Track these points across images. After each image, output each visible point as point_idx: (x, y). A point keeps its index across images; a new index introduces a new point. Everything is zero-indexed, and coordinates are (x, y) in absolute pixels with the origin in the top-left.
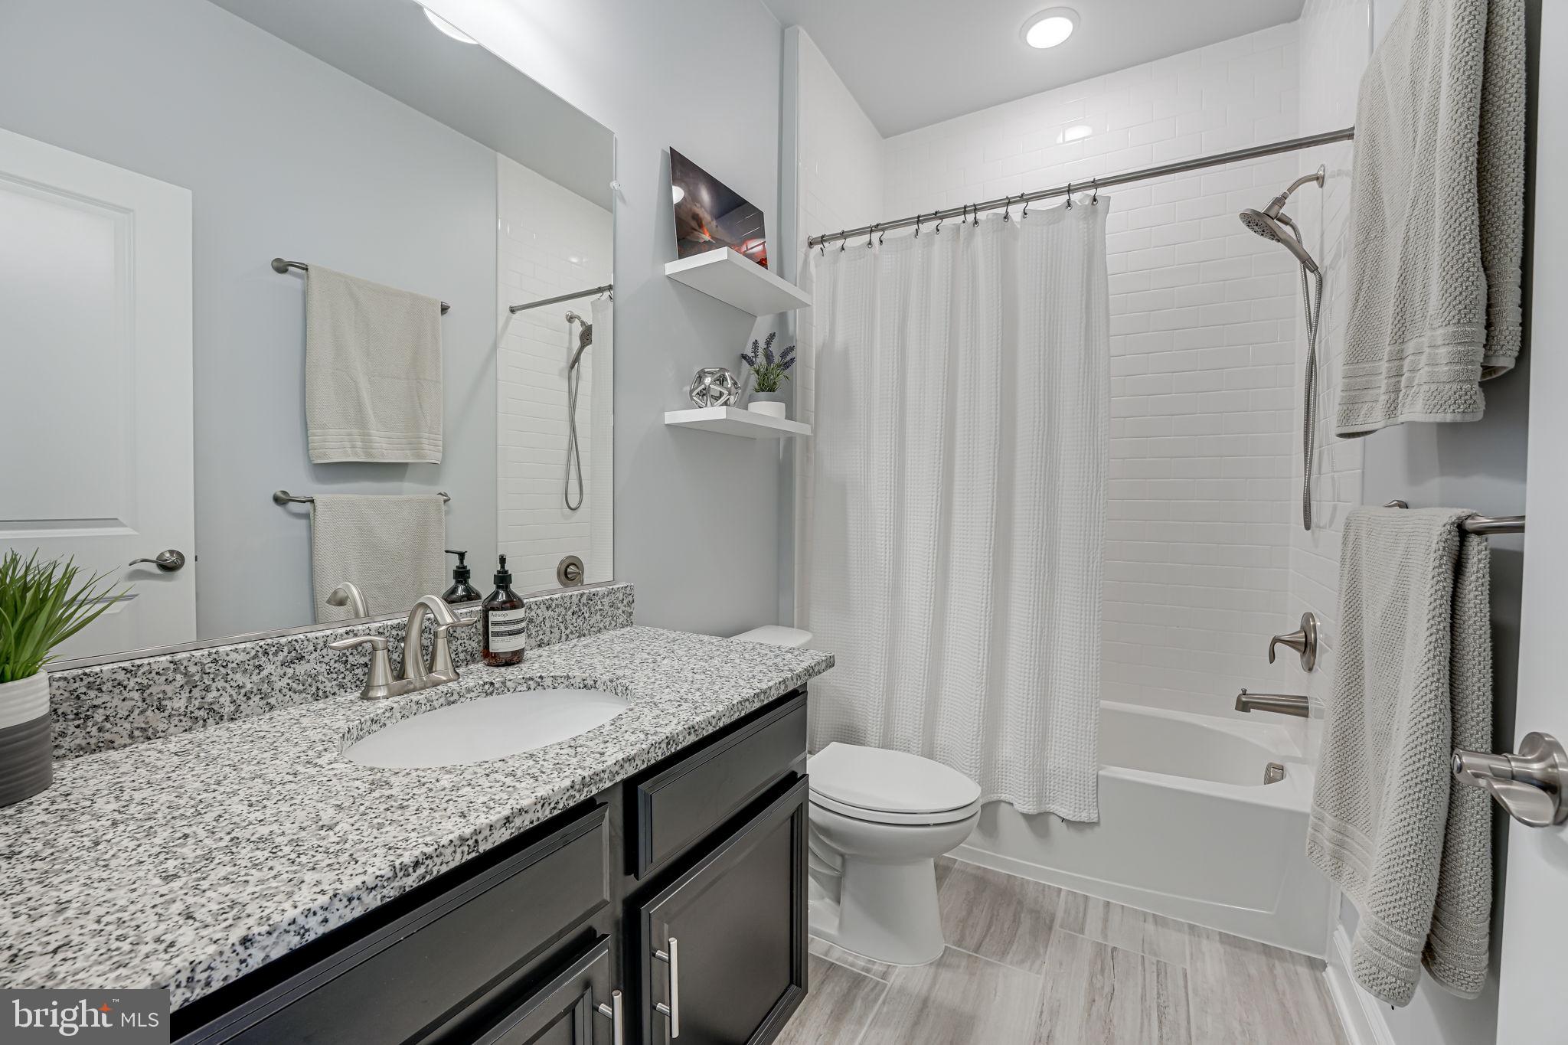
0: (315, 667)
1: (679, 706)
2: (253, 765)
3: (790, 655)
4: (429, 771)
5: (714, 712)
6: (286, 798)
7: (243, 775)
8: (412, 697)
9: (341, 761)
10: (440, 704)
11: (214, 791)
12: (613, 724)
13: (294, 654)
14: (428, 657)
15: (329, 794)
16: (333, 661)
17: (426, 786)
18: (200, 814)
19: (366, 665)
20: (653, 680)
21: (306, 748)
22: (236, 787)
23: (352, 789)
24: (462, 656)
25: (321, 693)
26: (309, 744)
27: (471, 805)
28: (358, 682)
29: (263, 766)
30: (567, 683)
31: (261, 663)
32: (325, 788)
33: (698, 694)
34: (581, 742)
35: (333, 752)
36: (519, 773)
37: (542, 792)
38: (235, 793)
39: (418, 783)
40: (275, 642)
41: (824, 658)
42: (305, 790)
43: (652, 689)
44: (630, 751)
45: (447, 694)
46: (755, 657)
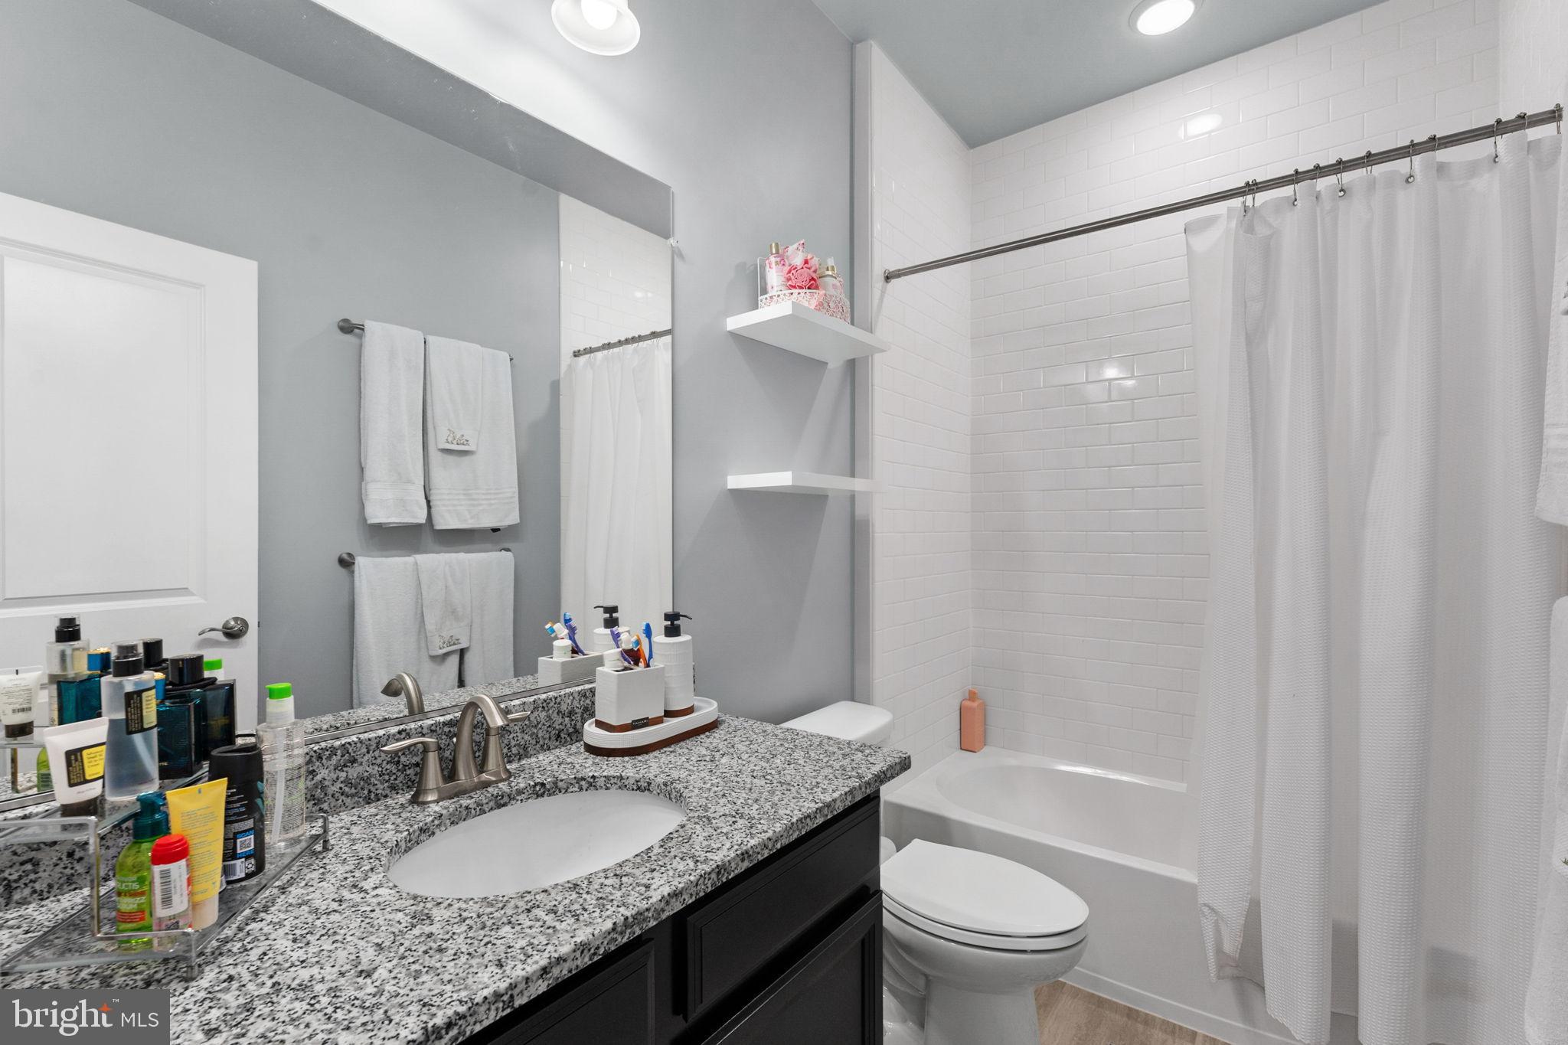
0: (368, 769)
1: (734, 822)
2: (302, 888)
3: (860, 754)
4: (471, 903)
5: (770, 834)
6: (330, 932)
7: (290, 901)
8: (462, 802)
9: (386, 885)
10: (490, 808)
11: (261, 921)
12: (662, 846)
13: (347, 757)
14: (480, 753)
15: (371, 930)
16: (385, 762)
17: (467, 922)
18: (246, 950)
19: (417, 765)
20: (708, 786)
21: (353, 867)
22: (283, 916)
23: (394, 923)
24: (514, 750)
25: (372, 796)
26: (357, 862)
27: (509, 950)
28: (409, 783)
29: (312, 889)
30: (619, 784)
31: (315, 768)
32: (367, 920)
33: (756, 806)
34: (627, 869)
35: (379, 873)
36: (561, 909)
37: (582, 936)
38: (281, 924)
39: (459, 918)
40: (329, 746)
41: (897, 760)
42: (349, 922)
43: (707, 798)
44: (677, 884)
45: (497, 797)
46: (822, 756)
